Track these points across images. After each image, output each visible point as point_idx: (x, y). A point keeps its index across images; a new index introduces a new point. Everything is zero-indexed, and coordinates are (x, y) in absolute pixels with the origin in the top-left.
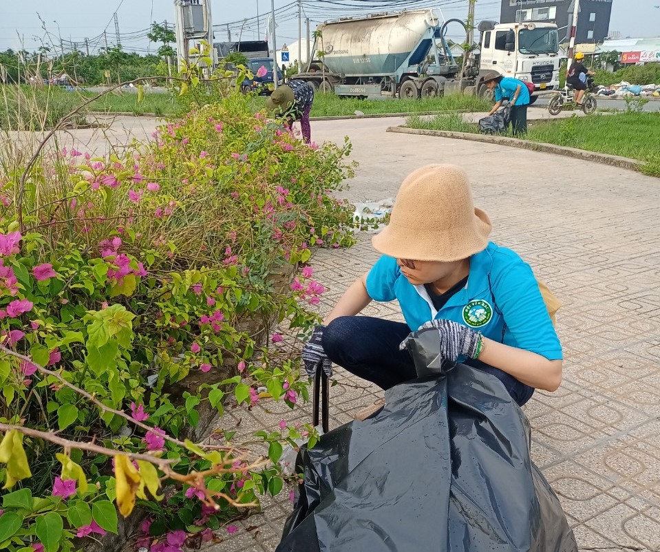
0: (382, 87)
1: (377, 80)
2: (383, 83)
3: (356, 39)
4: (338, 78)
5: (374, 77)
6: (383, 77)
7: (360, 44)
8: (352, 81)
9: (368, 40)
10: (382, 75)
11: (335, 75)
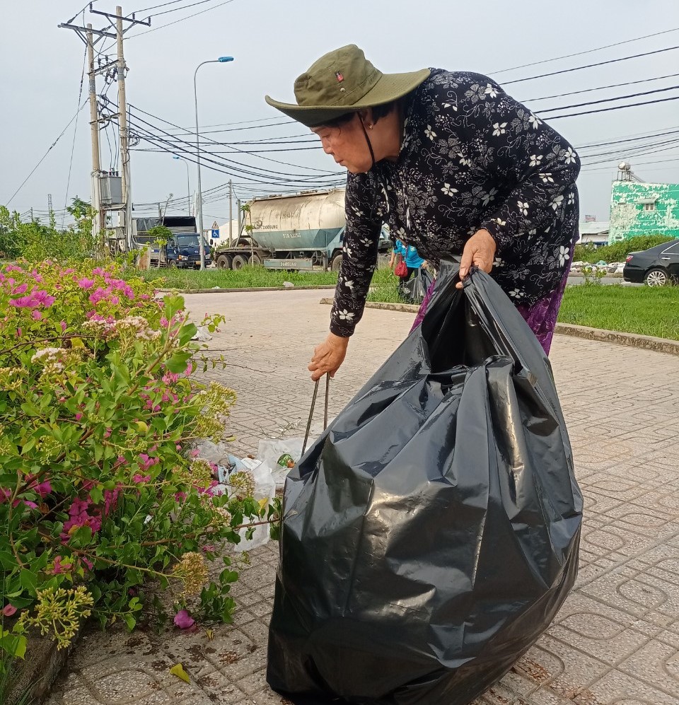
0: (314, 261)
1: (308, 254)
2: (315, 257)
3: (286, 215)
4: (267, 252)
5: (305, 252)
6: (314, 251)
7: (289, 220)
8: (282, 255)
9: (298, 216)
10: (313, 249)
11: (265, 249)
